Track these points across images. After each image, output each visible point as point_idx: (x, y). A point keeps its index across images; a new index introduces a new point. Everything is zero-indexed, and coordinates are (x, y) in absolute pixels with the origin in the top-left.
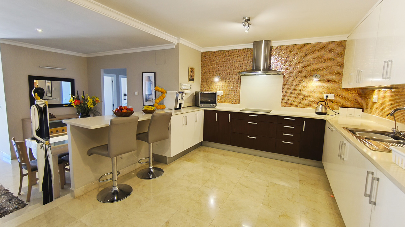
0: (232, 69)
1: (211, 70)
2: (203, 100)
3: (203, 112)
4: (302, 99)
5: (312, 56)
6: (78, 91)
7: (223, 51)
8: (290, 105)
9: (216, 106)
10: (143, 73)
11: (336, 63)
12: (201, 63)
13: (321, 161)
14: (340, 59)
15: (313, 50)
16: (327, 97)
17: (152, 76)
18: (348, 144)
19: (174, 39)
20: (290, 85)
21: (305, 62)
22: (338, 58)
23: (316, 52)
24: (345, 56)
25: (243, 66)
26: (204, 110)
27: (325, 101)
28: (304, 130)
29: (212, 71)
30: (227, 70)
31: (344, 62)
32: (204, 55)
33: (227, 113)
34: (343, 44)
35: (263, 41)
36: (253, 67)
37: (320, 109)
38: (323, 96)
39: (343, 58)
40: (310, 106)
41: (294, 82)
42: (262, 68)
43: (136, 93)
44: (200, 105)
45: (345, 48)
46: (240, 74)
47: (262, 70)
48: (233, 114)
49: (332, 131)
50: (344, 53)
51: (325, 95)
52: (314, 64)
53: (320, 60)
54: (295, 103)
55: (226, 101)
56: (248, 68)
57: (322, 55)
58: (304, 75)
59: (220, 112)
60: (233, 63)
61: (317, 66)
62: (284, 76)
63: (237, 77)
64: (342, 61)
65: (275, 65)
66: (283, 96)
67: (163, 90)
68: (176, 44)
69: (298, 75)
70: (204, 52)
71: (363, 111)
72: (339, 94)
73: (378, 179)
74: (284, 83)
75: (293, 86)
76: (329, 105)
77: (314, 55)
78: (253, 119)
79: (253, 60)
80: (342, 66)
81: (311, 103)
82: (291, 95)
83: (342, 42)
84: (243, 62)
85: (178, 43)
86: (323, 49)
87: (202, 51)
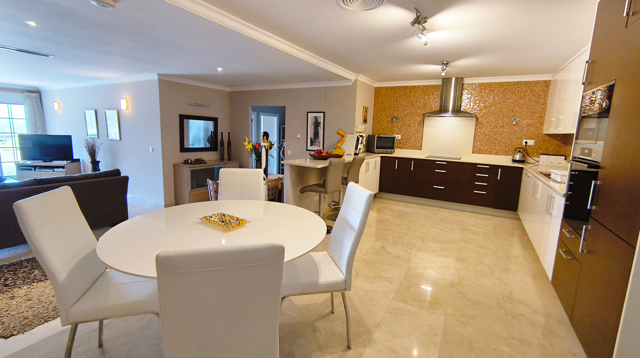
0: (414, 109)
1: (386, 109)
2: (381, 145)
3: (380, 158)
4: (497, 145)
5: (511, 96)
6: (222, 133)
7: (403, 87)
8: (483, 152)
9: (394, 152)
10: (308, 113)
11: (538, 105)
12: (374, 100)
13: (517, 211)
14: (543, 101)
15: (513, 90)
16: (526, 143)
17: (320, 117)
18: (540, 184)
19: (351, 76)
20: (484, 129)
21: (502, 103)
22: (540, 100)
23: (516, 92)
24: (548, 98)
25: (427, 105)
26: (382, 157)
27: (524, 148)
28: (499, 179)
29: (388, 111)
30: (407, 110)
31: (548, 104)
32: (378, 91)
33: (409, 160)
34: (547, 84)
35: (454, 79)
36: (441, 107)
37: (518, 157)
38: (521, 143)
39: (546, 100)
40: (506, 153)
41: (488, 125)
42: (451, 109)
43: (299, 136)
44: (376, 150)
45: (548, 89)
46: (424, 116)
47: (450, 111)
48: (417, 161)
49: (528, 176)
50: (548, 94)
51: (524, 141)
52: (513, 106)
53: (520, 101)
54: (489, 149)
55: (405, 146)
56: (433, 108)
57: (522, 96)
58: (501, 118)
59: (401, 159)
60: (415, 103)
61: (516, 107)
62: (477, 119)
63: (419, 118)
64: (545, 104)
65: (465, 105)
66: (474, 141)
67: (343, 133)
68: (353, 81)
69: (494, 117)
70: (378, 88)
71: (565, 159)
72: (540, 140)
73: (554, 197)
74: (476, 126)
75: (487, 130)
76: (529, 152)
77: (514, 95)
78: (441, 167)
79: (441, 100)
80: (544, 109)
81: (508, 151)
82: (484, 141)
83: (545, 82)
84: (428, 101)
85: (356, 80)
86: (524, 89)
87: (376, 86)
